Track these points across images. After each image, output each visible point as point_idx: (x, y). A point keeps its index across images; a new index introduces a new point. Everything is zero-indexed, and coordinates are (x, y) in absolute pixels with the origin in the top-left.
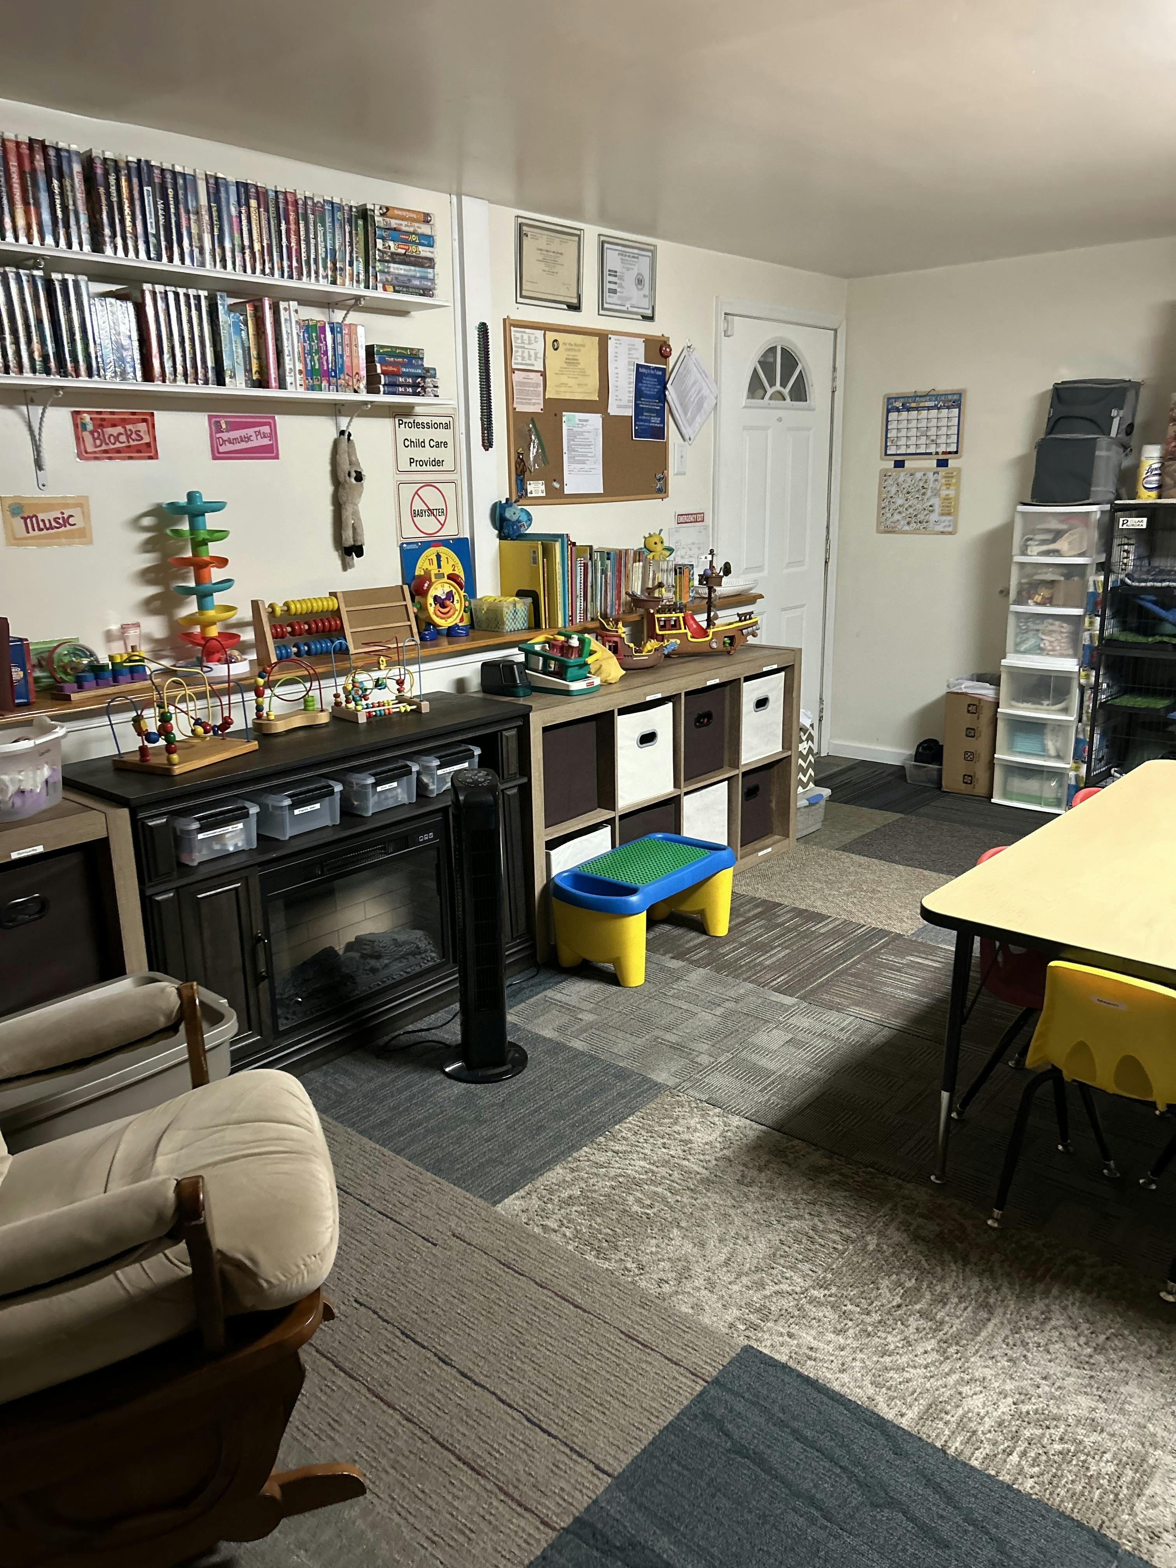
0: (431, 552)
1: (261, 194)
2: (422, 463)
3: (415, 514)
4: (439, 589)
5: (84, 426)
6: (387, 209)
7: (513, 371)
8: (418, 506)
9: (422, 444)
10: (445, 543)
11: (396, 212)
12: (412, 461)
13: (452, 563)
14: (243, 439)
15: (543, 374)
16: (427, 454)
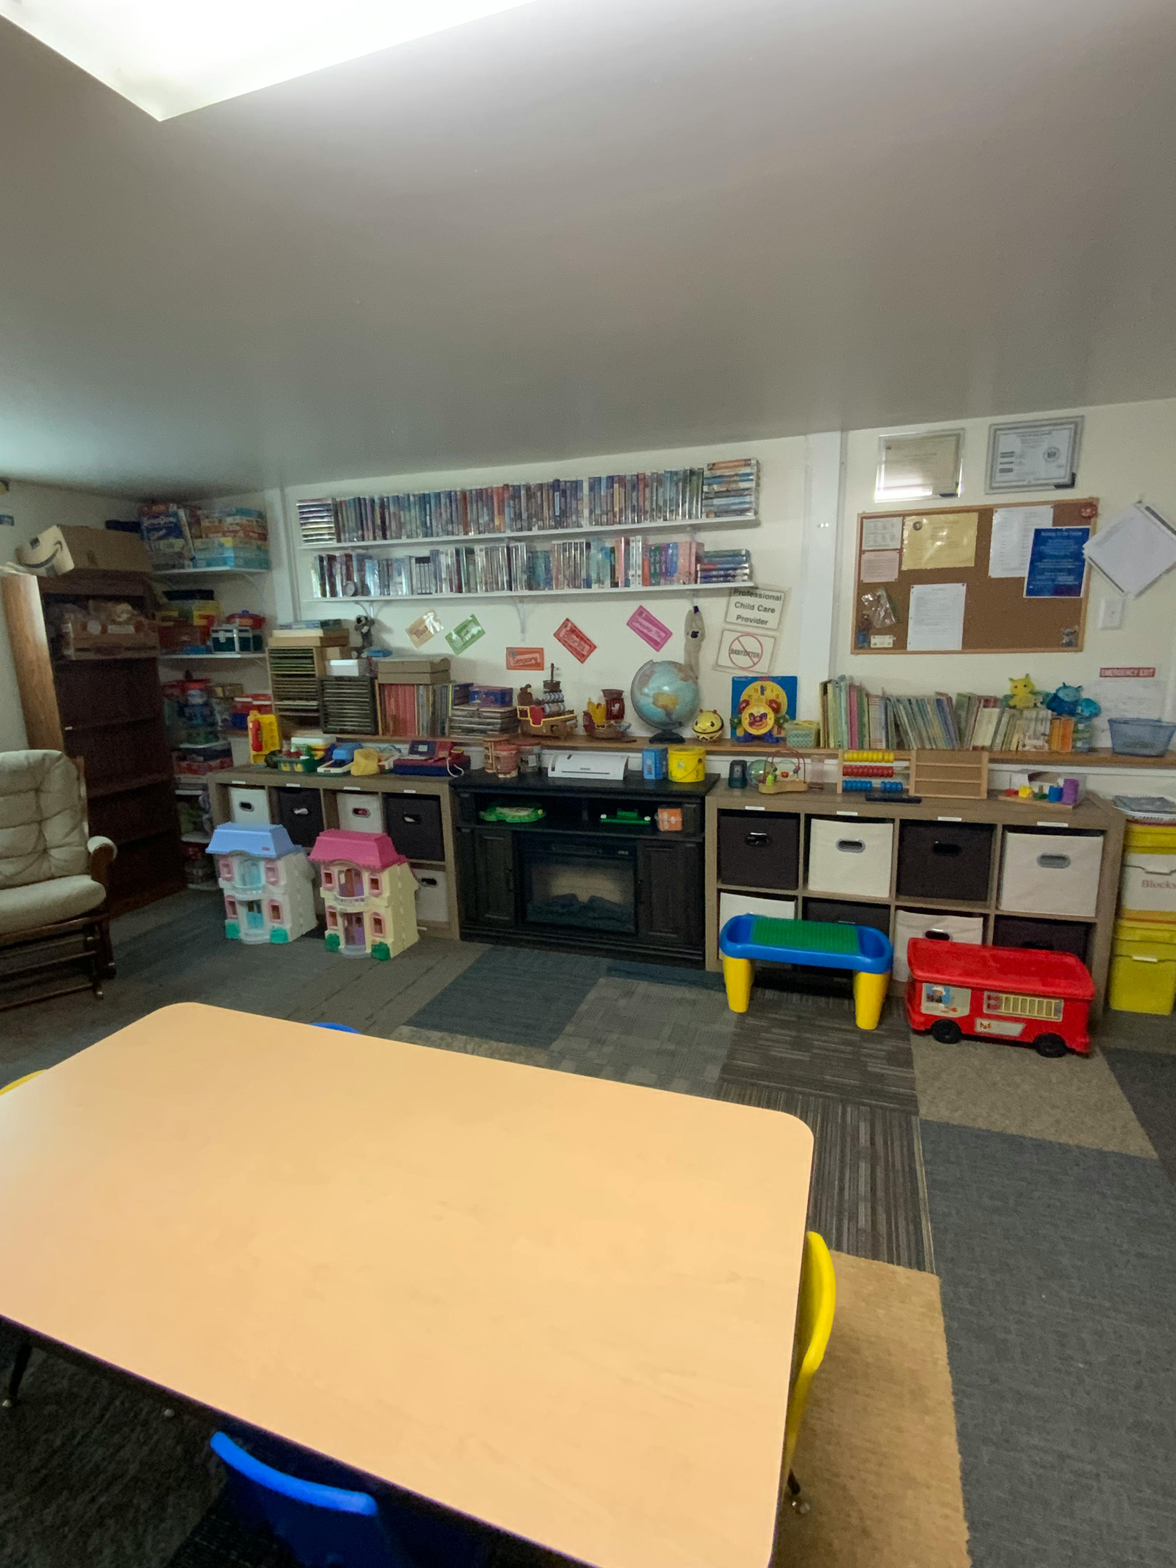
0: (757, 685)
1: (621, 480)
2: (747, 620)
3: (732, 651)
4: (757, 710)
5: (566, 627)
6: (714, 464)
7: (864, 552)
8: (737, 646)
9: (752, 608)
10: (774, 679)
11: (723, 465)
12: (739, 617)
13: (776, 692)
14: (647, 628)
15: (900, 551)
16: (755, 614)
